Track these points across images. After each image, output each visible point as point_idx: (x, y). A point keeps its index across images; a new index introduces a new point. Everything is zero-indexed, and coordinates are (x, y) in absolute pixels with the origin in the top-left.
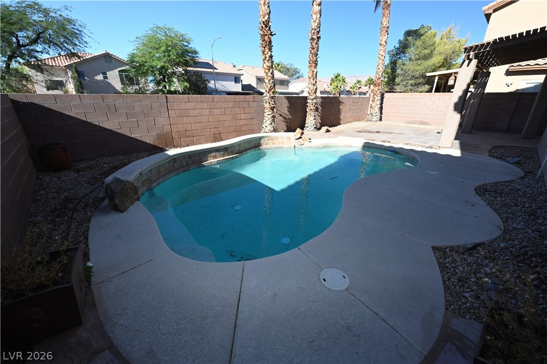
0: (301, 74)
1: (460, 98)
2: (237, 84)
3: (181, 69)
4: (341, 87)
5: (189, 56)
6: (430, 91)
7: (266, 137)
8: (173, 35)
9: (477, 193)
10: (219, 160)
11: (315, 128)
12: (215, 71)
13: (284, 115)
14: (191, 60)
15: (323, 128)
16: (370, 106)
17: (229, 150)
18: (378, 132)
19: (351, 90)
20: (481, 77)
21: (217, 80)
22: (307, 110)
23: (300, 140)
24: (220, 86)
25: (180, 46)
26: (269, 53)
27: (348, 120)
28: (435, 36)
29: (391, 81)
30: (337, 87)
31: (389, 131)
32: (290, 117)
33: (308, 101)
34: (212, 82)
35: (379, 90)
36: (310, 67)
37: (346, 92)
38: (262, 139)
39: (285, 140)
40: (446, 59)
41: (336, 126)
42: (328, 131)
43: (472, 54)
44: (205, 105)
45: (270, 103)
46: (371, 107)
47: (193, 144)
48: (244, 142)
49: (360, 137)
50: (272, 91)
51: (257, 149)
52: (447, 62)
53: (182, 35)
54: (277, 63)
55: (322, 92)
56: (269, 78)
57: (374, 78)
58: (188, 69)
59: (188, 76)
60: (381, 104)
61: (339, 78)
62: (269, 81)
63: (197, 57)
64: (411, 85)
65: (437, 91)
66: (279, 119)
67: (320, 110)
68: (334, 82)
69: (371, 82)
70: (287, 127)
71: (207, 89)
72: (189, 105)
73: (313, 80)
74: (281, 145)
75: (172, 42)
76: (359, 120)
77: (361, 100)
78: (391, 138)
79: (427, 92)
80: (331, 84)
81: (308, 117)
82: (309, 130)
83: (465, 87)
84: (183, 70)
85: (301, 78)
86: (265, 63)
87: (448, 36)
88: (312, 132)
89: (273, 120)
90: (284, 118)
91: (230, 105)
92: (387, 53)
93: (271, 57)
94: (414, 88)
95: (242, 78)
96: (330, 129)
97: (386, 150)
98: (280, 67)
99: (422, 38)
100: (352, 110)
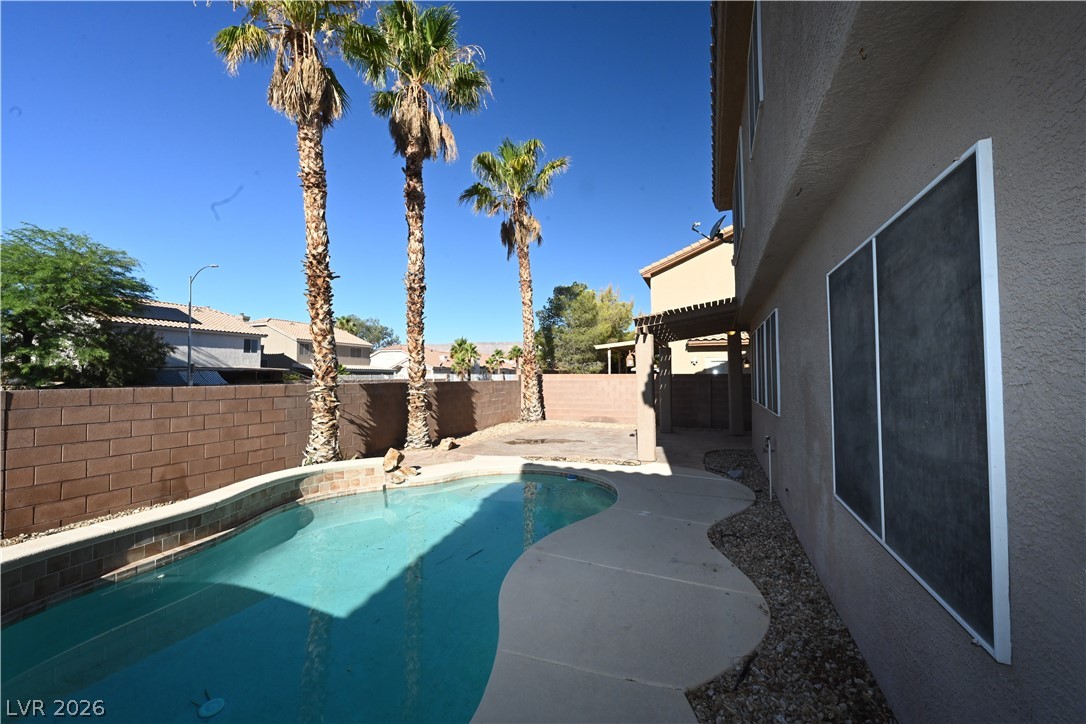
0: (394, 337)
1: (647, 385)
2: (251, 354)
3: (92, 320)
4: (469, 361)
5: (121, 293)
6: (604, 371)
7: (313, 474)
8: (83, 250)
9: (713, 543)
10: (168, 557)
11: (427, 442)
12: (193, 326)
13: (358, 422)
14: (126, 302)
15: (443, 441)
16: (522, 395)
17: (204, 522)
18: (543, 441)
19: (488, 366)
20: (662, 355)
21: (197, 345)
22: (409, 408)
23: (397, 472)
24: (204, 358)
25: (100, 273)
26: (325, 307)
27: (490, 421)
28: (593, 297)
29: (549, 355)
30: (463, 360)
31: (560, 438)
32: (372, 423)
33: (410, 391)
34: (185, 349)
35: (533, 369)
36: (409, 332)
37: (479, 370)
38: (303, 479)
39: (362, 477)
40: (614, 327)
41: (469, 434)
42: (453, 446)
43: (644, 327)
44: (145, 412)
45: (325, 400)
46: (525, 396)
47: (82, 515)
48: (252, 494)
49: (514, 454)
50: (332, 375)
51: (288, 506)
52: (616, 331)
53: (108, 253)
54: (346, 317)
55: (437, 370)
56: (324, 351)
57: (521, 347)
58: (113, 319)
59: (109, 335)
60: (540, 391)
61: (466, 346)
62: (325, 356)
63: (147, 297)
64: (578, 361)
65: (614, 371)
66: (347, 429)
67: (434, 408)
68: (456, 352)
69: (517, 353)
70: (367, 444)
71: (164, 363)
72: (87, 414)
73: (418, 354)
74: (352, 489)
75: (77, 263)
76: (508, 421)
77: (507, 386)
78: (566, 451)
79: (601, 372)
80: (452, 357)
81: (411, 421)
82: (415, 450)
83: (648, 370)
84: (98, 321)
85: (395, 345)
86: (315, 323)
87: (609, 296)
88: (422, 452)
89: (334, 435)
90: (360, 426)
91: (222, 407)
92: (534, 315)
93: (329, 313)
94: (583, 366)
95: (263, 341)
96: (457, 441)
97: (561, 475)
98: (351, 324)
99: (578, 298)
100: (494, 403)
